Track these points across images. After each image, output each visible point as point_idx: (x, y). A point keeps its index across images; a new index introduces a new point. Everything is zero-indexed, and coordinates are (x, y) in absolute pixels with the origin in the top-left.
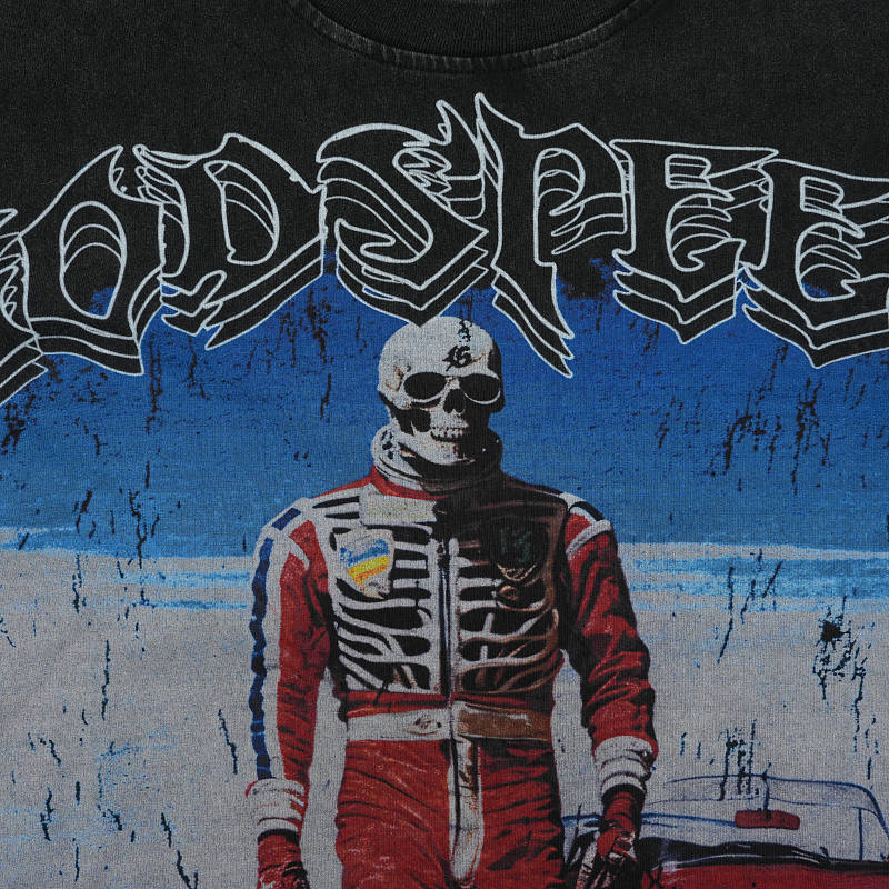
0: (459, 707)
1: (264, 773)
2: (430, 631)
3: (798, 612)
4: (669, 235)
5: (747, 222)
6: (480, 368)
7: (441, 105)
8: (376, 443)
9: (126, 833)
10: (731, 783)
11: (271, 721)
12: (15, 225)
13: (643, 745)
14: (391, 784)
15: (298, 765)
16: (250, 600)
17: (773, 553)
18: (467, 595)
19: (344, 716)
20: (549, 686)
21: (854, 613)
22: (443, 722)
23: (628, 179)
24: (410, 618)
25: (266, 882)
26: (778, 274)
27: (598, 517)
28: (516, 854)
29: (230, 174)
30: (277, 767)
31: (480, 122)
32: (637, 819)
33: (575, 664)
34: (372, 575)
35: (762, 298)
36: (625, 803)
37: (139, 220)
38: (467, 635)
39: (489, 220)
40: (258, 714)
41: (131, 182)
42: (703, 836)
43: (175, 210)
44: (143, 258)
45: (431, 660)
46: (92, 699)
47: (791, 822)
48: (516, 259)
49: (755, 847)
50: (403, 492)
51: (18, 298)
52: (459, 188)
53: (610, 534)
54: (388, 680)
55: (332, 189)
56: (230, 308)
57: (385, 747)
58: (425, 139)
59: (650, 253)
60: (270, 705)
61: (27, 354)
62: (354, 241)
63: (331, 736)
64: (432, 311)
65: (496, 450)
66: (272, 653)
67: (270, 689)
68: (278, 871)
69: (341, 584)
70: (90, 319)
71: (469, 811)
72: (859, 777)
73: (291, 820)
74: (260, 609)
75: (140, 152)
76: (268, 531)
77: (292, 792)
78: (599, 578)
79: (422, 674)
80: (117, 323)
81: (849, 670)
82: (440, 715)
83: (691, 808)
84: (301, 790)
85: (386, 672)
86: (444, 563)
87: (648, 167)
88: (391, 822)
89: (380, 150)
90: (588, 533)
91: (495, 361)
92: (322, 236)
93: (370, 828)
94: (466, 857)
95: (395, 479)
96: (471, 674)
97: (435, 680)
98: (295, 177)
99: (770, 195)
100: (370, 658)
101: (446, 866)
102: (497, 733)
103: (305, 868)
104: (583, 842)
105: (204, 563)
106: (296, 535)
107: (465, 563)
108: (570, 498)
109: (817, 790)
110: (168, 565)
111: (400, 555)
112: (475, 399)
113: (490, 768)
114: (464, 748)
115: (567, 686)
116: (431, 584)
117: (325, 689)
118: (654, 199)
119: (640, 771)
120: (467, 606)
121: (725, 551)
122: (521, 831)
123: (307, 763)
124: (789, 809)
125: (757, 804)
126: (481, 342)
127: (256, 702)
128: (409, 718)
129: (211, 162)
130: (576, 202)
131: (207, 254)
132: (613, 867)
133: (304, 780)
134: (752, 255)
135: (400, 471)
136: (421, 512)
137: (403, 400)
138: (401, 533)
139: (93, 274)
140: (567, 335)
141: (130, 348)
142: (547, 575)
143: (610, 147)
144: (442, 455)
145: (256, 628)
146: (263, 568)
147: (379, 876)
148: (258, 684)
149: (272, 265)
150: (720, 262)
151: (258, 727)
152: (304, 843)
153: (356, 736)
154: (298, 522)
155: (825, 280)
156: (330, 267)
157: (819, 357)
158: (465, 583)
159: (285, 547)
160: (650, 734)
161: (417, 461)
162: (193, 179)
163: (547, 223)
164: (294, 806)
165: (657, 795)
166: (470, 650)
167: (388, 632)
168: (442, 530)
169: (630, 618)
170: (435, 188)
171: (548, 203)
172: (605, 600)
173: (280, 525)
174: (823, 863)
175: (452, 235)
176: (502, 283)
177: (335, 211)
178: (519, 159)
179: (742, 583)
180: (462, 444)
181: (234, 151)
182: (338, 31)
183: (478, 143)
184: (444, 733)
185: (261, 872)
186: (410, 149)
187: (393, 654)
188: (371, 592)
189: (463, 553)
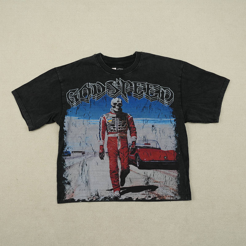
0: (118, 133)
1: (100, 140)
2: (116, 126)
3: (150, 124)
4: (137, 90)
5: (145, 89)
6: (120, 102)
7: (116, 79)
8: (111, 109)
9: (87, 145)
10: (144, 141)
11: (101, 135)
12: (78, 90)
13: (136, 137)
14: (112, 141)
15: (103, 139)
16: (99, 123)
17: (147, 119)
18: (119, 123)
19: (108, 135)
20: (127, 132)
21: (155, 124)
22: (117, 135)
23: (133, 85)
24: (114, 125)
26: (147, 93)
27: (131, 116)
28: (124, 147)
29: (98, 85)
30: (101, 139)
31: (120, 80)
32: (135, 144)
33: (129, 129)
34: (110, 121)
35: (146, 96)
36: (134, 143)
37: (89, 89)
38: (119, 127)
39: (121, 89)
40: (100, 134)
41: (89, 86)
42: (141, 146)
43: (93, 89)
44: (90, 93)
45: (116, 129)
46: (84, 133)
47: (150, 144)
48: (123, 92)
49: (146, 147)
50: (113, 114)
51: (79, 96)
52: (118, 86)
53: (132, 118)
54: (112, 131)
55: (107, 86)
56: (98, 97)
57: (111, 137)
58: (115, 82)
59: (135, 92)
60: (101, 133)
61: (79, 101)
62: (109, 91)
63: (107, 136)
64: (116, 97)
65: (122, 110)
66: (101, 128)
67: (101, 132)
68: (102, 149)
69: (107, 122)
70: (85, 98)
71: (119, 143)
72: (156, 140)
74: (100, 124)
75: (89, 83)
76: (101, 117)
78: (131, 121)
79: (115, 130)
80: (88, 99)
81: (155, 130)
82: (117, 134)
83: (140, 143)
85: (112, 130)
86: (117, 120)
87: (135, 84)
88: (112, 144)
89: (111, 83)
90: (130, 117)
91: (121, 102)
92: (106, 91)
93: (110, 145)
94: (119, 148)
95: (112, 112)
96: (119, 130)
97: (116, 131)
98: (103, 86)
99: (147, 87)
100: (110, 129)
101: (117, 148)
102: (122, 136)
103: (104, 149)
104: (130, 146)
105: (95, 120)
106: (103, 118)
107: (119, 120)
108: (128, 114)
109: (151, 141)
110: (92, 120)
111: (113, 119)
112: (120, 105)
113: (121, 139)
114: (119, 137)
115: (128, 131)
116: (116, 122)
117: (106, 132)
118: (136, 87)
119: (135, 139)
120: (119, 124)
121: (143, 119)
122: (124, 145)
123: (104, 139)
124: (149, 143)
125: (147, 143)
126: (120, 100)
127: (100, 133)
128: (114, 134)
129: (96, 84)
130: (129, 87)
131: (95, 92)
132: (133, 148)
133: (104, 140)
134: (145, 92)
135: (113, 112)
136: (115, 115)
137: (113, 105)
138: (113, 117)
139: (85, 94)
140: (128, 99)
141: (88, 101)
142: (126, 121)
143: (132, 82)
144: (117, 110)
145: (100, 126)
146: (100, 121)
147: (111, 149)
148: (100, 131)
149: (101, 93)
150: (142, 93)
151: (100, 136)
153: (109, 136)
154: (104, 116)
155: (152, 94)
156: (107, 93)
157: (151, 101)
158: (119, 122)
159: (102, 119)
160: (136, 136)
161: (114, 111)
162: (94, 86)
163: (126, 89)
164: (103, 143)
165: (137, 142)
166: (119, 128)
167: (112, 127)
168: (117, 117)
169: (134, 125)
170: (116, 86)
171: (126, 88)
172: (132, 124)
173: (102, 117)
174: (153, 148)
175: (117, 91)
176: (122, 95)
177: (107, 88)
178: (124, 84)
179: (144, 122)
180: (119, 109)
181: (98, 83)
182: (107, 73)
183: (120, 82)
184: (117, 136)
185: (100, 149)
186: (114, 83)
187: (112, 129)
188: (110, 123)
189: (119, 119)
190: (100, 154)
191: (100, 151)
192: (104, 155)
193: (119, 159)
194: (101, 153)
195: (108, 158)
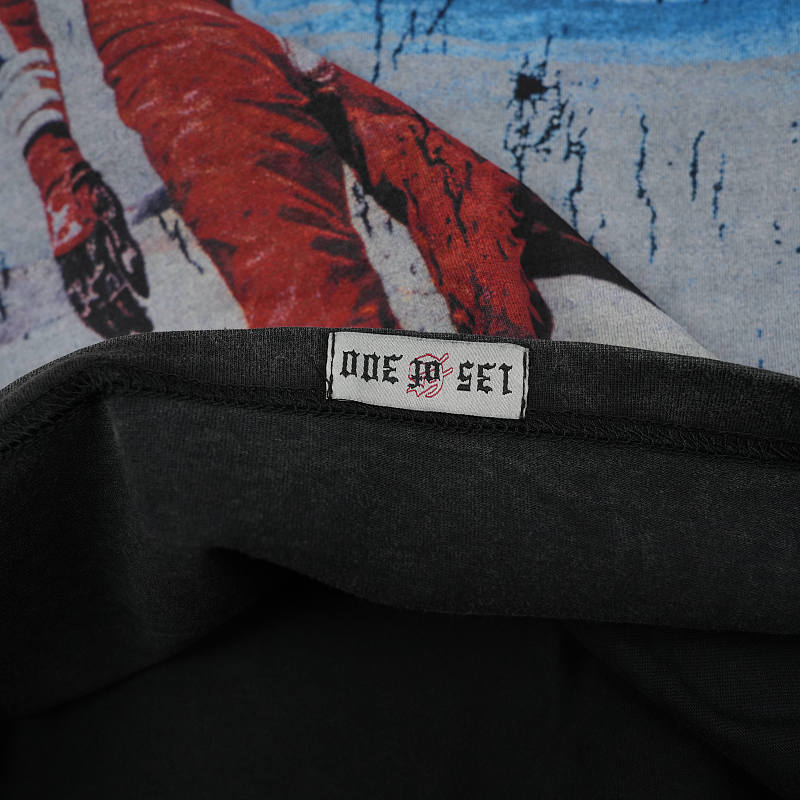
25: (57, 209)
68: (65, 189)
73: (49, 104)
77: (33, 66)
84: (43, 55)
88: (175, 38)
93: (153, 64)
103: (96, 166)
147: (194, 125)
152: (77, 131)
164: (44, 83)
185: (45, 198)
190: (73, 263)
191: (60, 218)
192: (139, 262)
193: (378, 215)
194: (78, 247)
195: (212, 273)
